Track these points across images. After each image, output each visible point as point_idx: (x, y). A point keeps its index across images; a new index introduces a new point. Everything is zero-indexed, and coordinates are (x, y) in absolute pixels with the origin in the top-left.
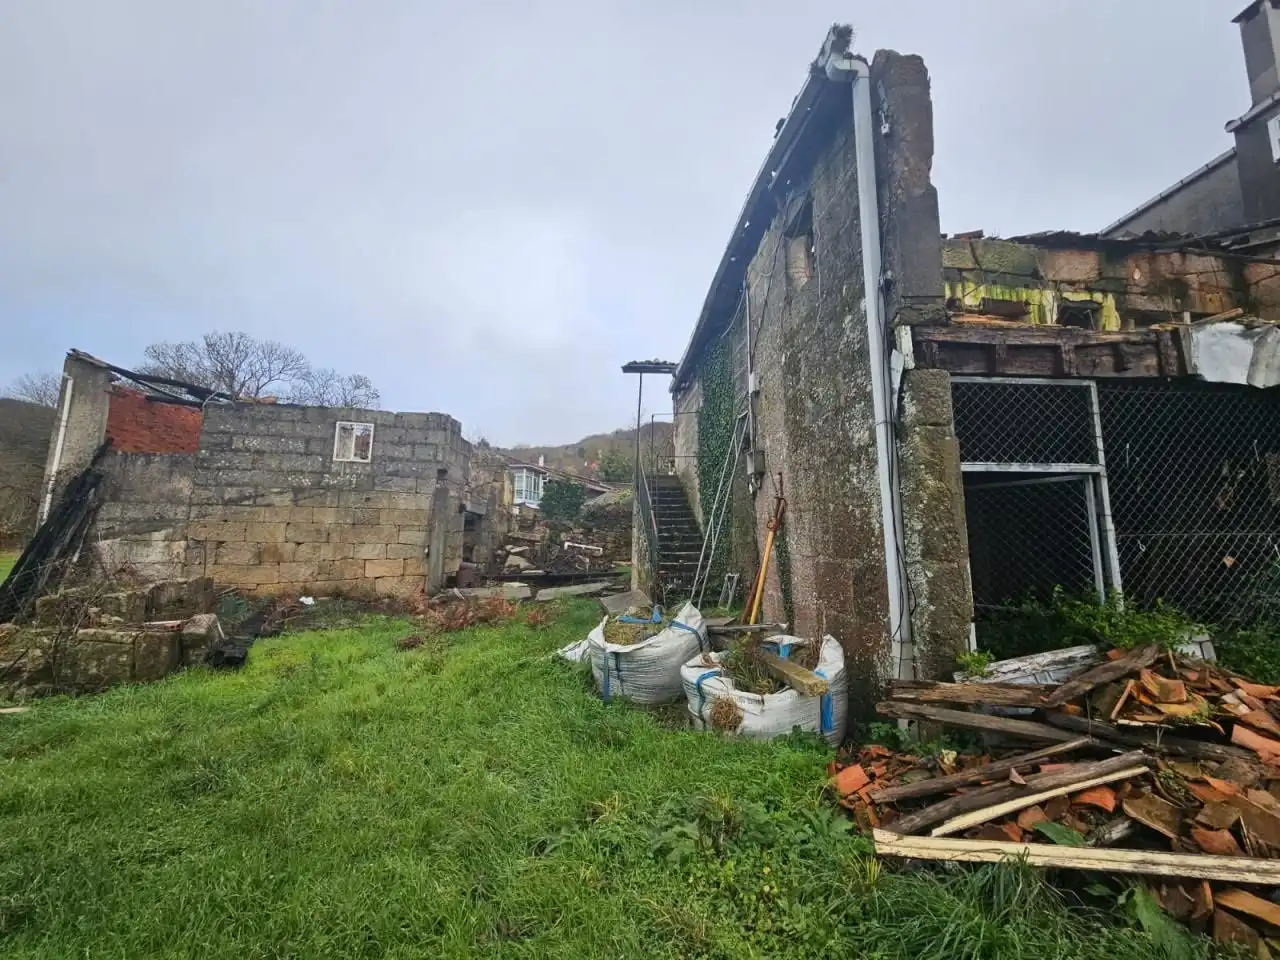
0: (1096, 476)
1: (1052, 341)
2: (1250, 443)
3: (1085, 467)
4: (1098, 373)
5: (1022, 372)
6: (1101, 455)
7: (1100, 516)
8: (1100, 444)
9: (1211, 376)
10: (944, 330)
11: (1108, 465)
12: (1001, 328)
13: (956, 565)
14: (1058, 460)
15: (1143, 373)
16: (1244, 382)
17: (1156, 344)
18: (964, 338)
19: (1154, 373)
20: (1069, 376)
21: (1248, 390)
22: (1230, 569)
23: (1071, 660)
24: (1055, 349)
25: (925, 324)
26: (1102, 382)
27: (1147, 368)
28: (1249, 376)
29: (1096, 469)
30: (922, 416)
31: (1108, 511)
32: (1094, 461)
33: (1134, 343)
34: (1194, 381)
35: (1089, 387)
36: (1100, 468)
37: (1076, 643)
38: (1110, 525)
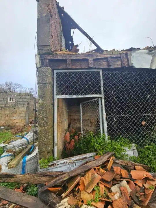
0: (101, 98)
1: (86, 58)
2: (152, 86)
3: (97, 96)
4: (102, 67)
5: (78, 68)
6: (102, 92)
7: (102, 110)
8: (102, 89)
10: (51, 56)
11: (105, 95)
12: (69, 55)
13: (47, 128)
14: (89, 94)
15: (116, 66)
16: (148, 67)
17: (120, 58)
18: (57, 58)
19: (120, 67)
20: (91, 68)
21: (151, 70)
22: (144, 126)
23: (85, 158)
24: (87, 60)
25: (44, 54)
26: (103, 70)
27: (118, 65)
28: (151, 66)
29: (101, 96)
30: (40, 81)
31: (104, 109)
32: (100, 93)
33: (113, 58)
34: (132, 68)
35: (99, 72)
36: (102, 96)
38: (104, 113)
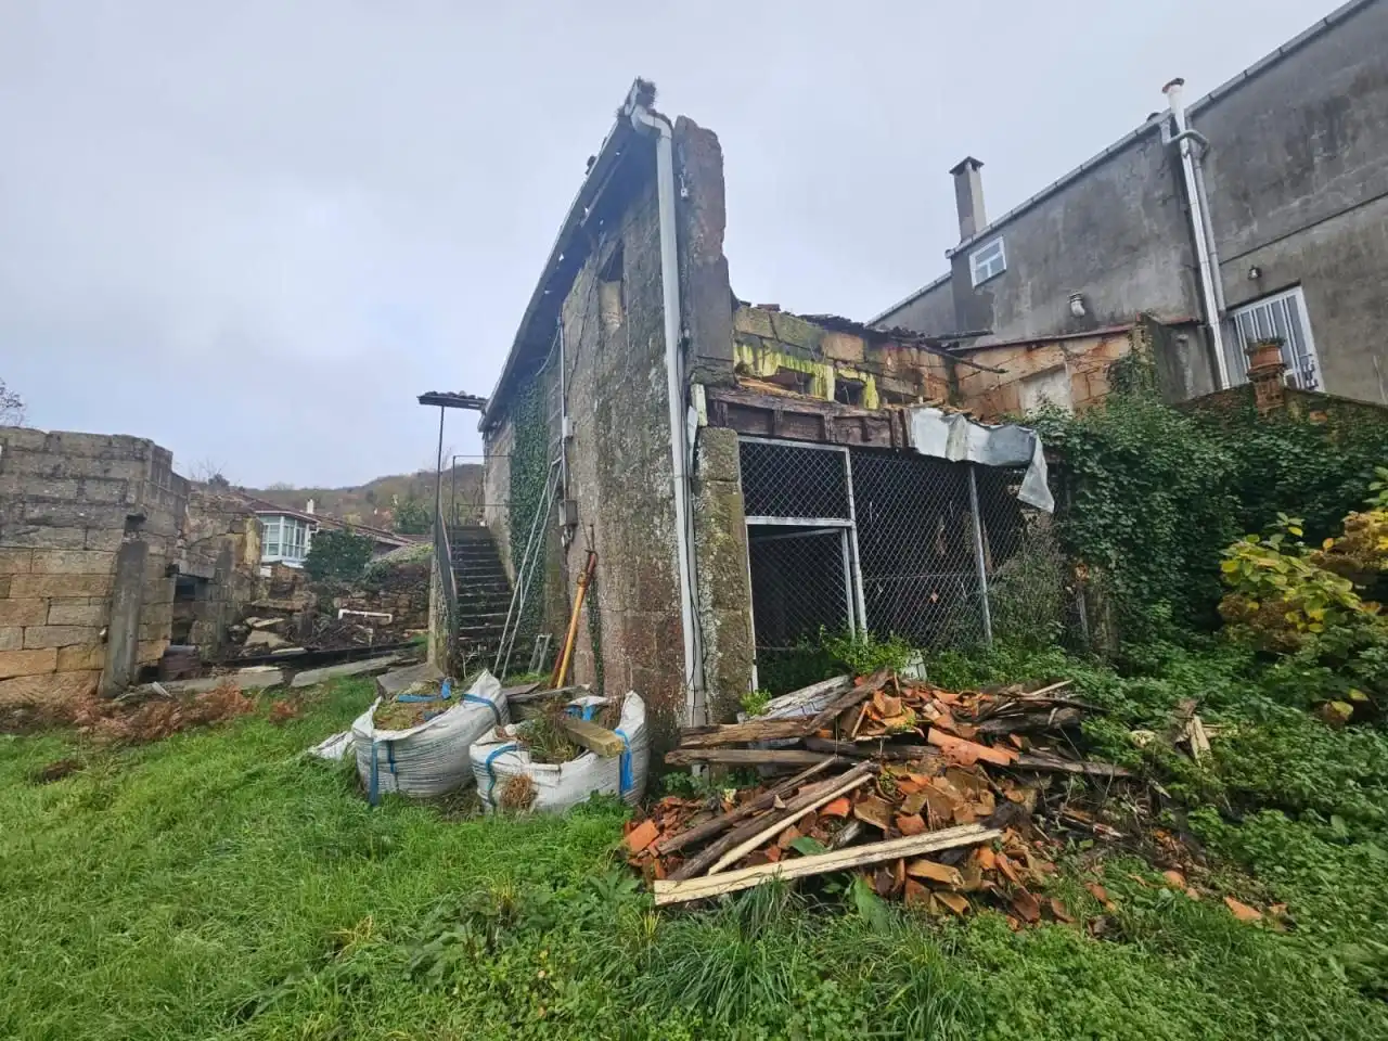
0: (849, 529)
1: (817, 411)
2: (948, 503)
3: (841, 522)
4: (851, 442)
5: (794, 436)
6: (853, 511)
7: (852, 563)
8: (852, 503)
9: (924, 451)
10: (734, 393)
11: (857, 521)
12: (778, 396)
13: (740, 613)
14: (822, 515)
15: (880, 444)
16: (943, 456)
17: (889, 421)
18: (749, 401)
19: (888, 445)
20: (830, 443)
21: (946, 461)
22: (935, 604)
23: (830, 690)
24: (820, 417)
25: (716, 385)
26: (851, 448)
27: (884, 439)
28: (947, 452)
29: (848, 524)
30: (713, 471)
31: (857, 559)
32: (847, 516)
33: (875, 419)
34: (911, 452)
35: (843, 453)
36: (852, 523)
37: (834, 675)
38: (859, 572)
